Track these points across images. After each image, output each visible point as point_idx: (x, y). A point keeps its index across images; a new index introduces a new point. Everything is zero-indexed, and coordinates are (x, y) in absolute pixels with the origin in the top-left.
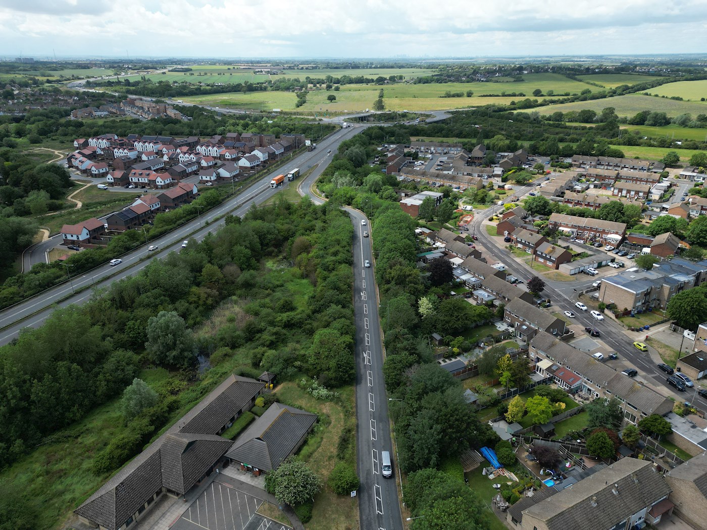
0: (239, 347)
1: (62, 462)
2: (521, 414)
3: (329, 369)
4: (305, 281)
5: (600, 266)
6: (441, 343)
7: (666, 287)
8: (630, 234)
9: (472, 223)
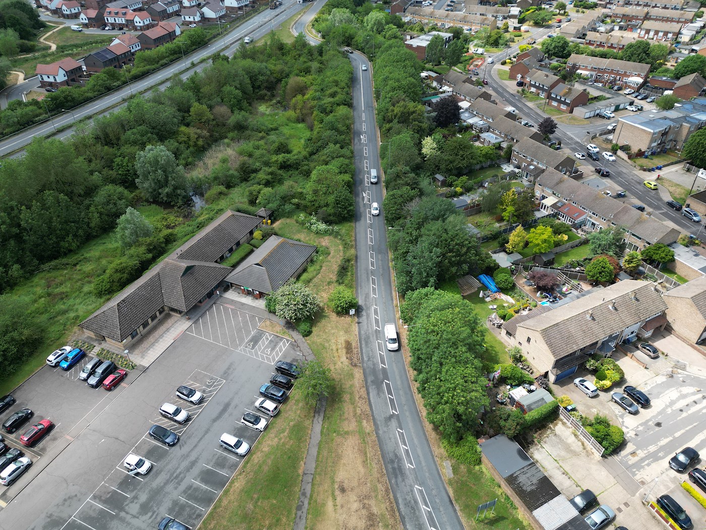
0: (234, 186)
1: (63, 286)
2: (522, 244)
3: (327, 205)
4: (301, 125)
5: (617, 109)
6: (444, 184)
7: (686, 125)
8: (653, 77)
9: (482, 67)
